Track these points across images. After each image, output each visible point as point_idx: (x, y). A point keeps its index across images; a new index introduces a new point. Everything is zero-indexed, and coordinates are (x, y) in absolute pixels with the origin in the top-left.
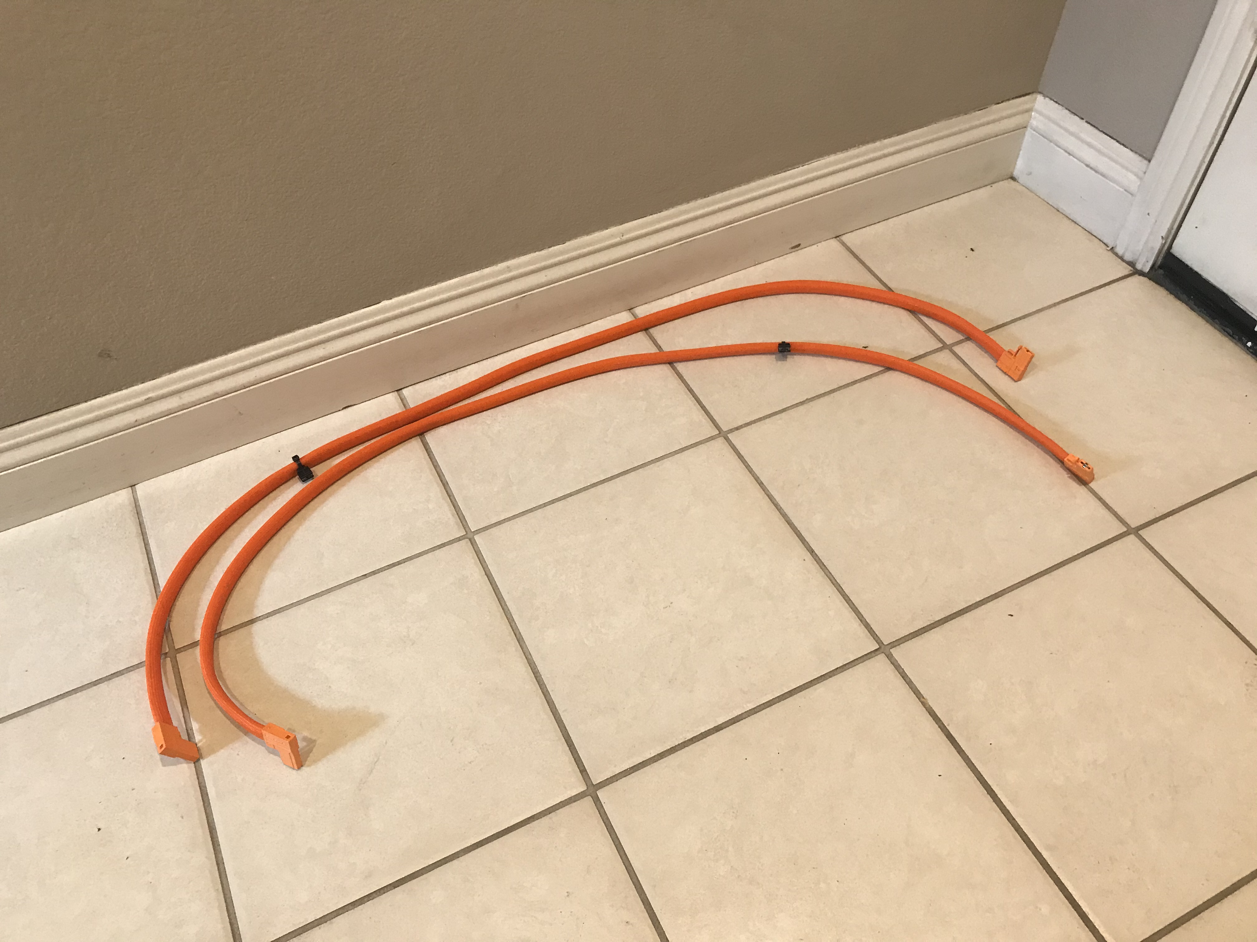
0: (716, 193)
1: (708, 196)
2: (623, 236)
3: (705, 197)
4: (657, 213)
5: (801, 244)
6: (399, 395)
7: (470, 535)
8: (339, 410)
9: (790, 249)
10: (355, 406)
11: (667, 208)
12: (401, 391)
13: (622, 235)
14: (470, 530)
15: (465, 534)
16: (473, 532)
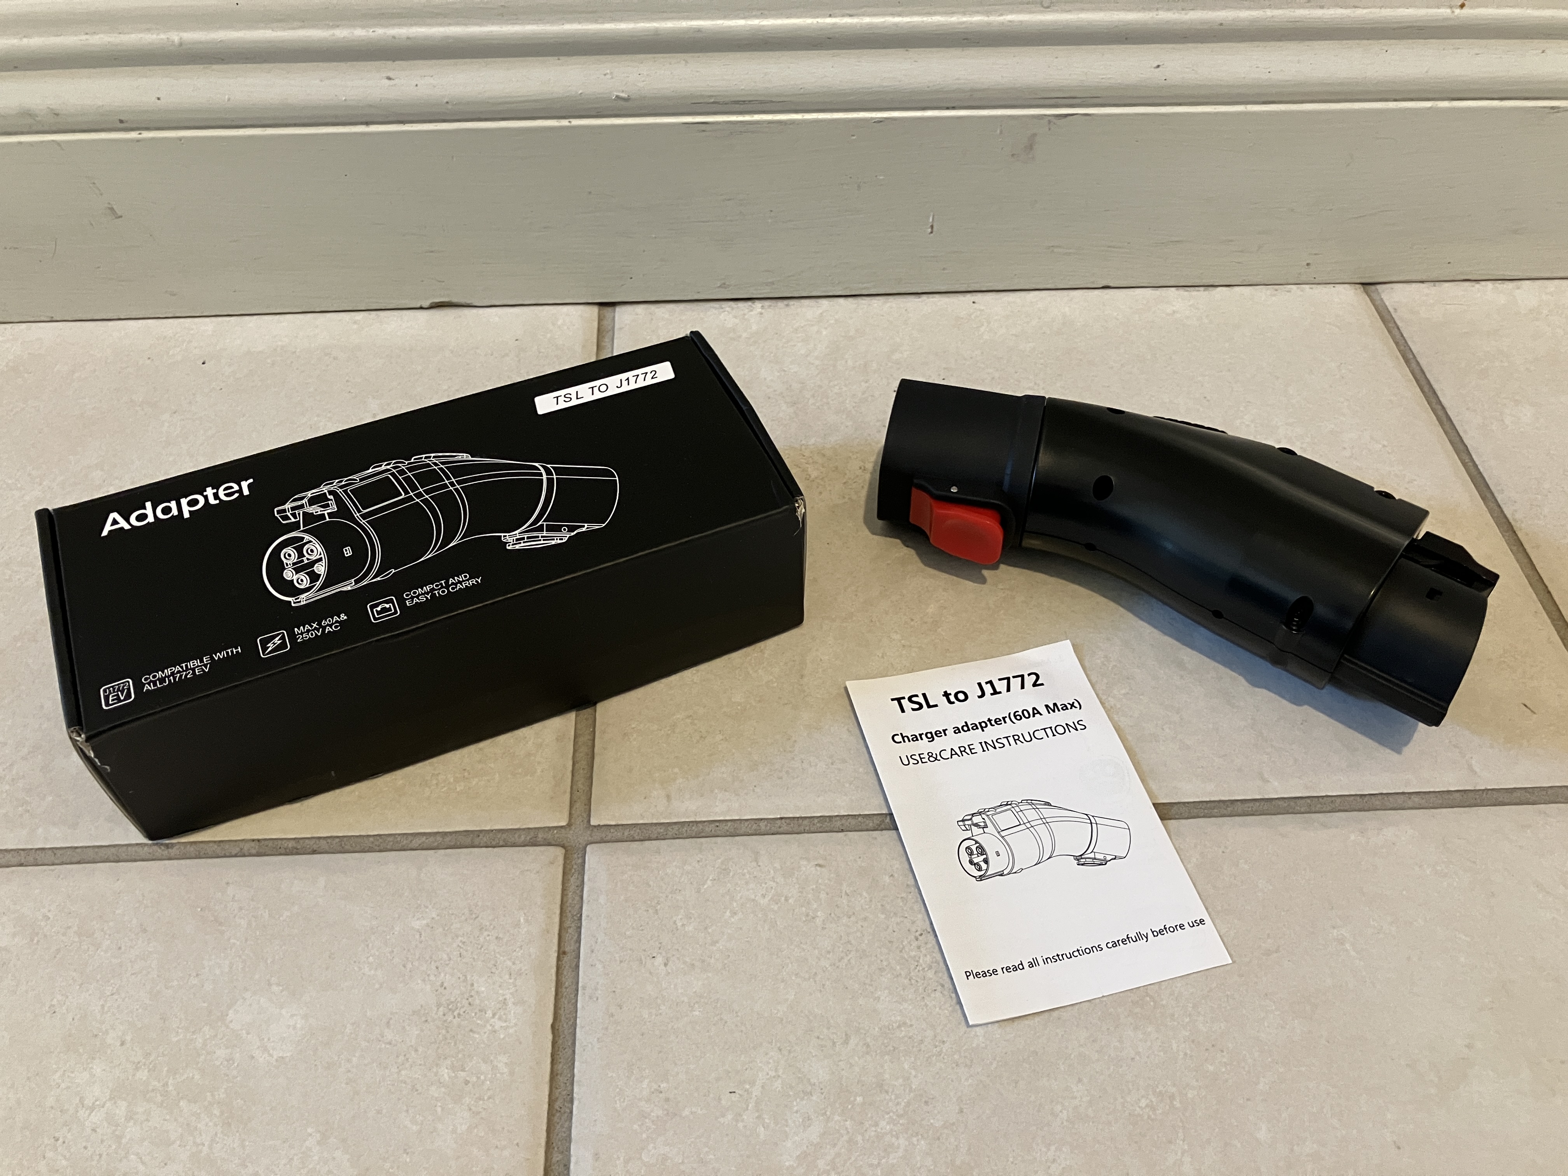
6: (600, 320)
7: (577, 836)
8: (421, 308)
10: (466, 311)
12: (610, 309)
14: (589, 816)
15: (563, 823)
16: (595, 826)
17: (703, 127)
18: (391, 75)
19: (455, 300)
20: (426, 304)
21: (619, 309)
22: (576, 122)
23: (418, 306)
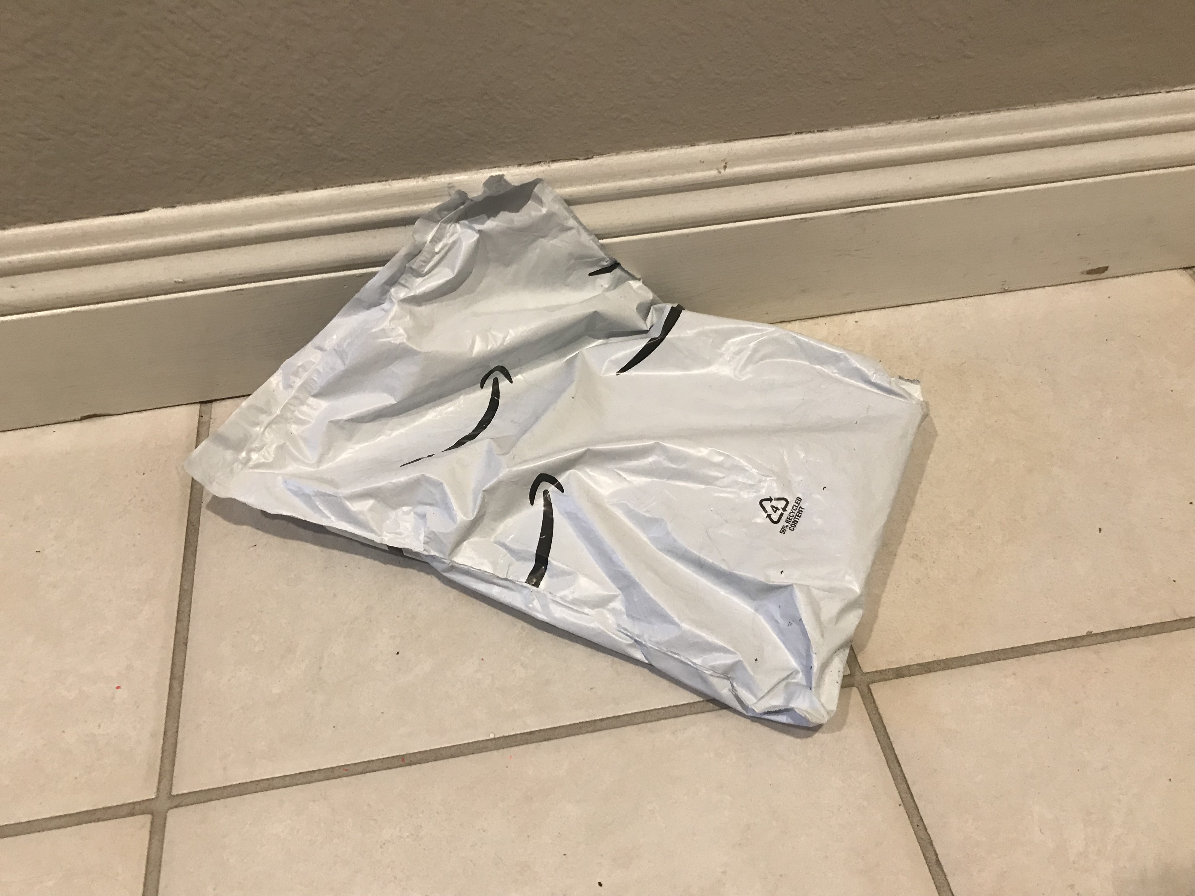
0: (959, 114)
1: (938, 118)
2: (725, 167)
3: (929, 118)
4: (814, 132)
5: (1109, 268)
6: (201, 415)
7: (162, 806)
8: (75, 420)
9: (1083, 273)
10: (108, 419)
11: (838, 125)
12: (209, 405)
13: (724, 164)
14: (171, 788)
15: (153, 797)
16: (174, 796)
17: (240, 292)
18: (14, 285)
19: (98, 413)
20: (78, 417)
21: (215, 404)
22: (151, 299)
23: (73, 419)
